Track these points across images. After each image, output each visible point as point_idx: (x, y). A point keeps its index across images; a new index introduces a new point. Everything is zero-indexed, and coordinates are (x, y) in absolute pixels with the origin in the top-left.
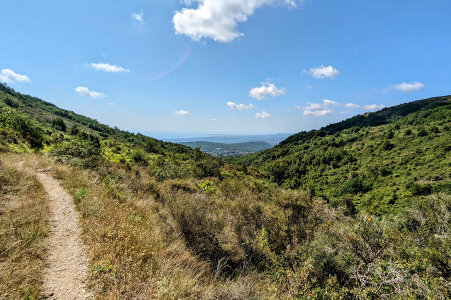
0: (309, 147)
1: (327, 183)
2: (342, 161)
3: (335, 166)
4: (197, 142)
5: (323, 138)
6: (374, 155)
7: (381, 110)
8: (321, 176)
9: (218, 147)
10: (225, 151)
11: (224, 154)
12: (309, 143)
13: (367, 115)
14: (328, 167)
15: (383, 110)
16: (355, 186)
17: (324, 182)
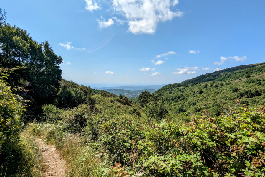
0: (172, 92)
1: (171, 109)
2: (180, 99)
3: (177, 102)
4: (115, 89)
5: (179, 88)
6: (194, 96)
7: (214, 72)
8: (169, 106)
9: (127, 92)
10: (131, 95)
11: (130, 96)
12: (172, 90)
13: (207, 75)
14: (173, 102)
15: (215, 72)
16: (180, 110)
17: (170, 109)
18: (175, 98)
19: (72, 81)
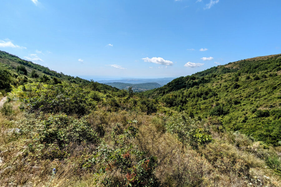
1: (200, 109)
2: (209, 95)
3: (205, 99)
4: (114, 83)
5: (194, 81)
6: (228, 92)
7: (227, 64)
8: (196, 104)
14: (200, 99)
16: (218, 111)
17: (198, 108)
18: (202, 94)
19: (61, 73)
